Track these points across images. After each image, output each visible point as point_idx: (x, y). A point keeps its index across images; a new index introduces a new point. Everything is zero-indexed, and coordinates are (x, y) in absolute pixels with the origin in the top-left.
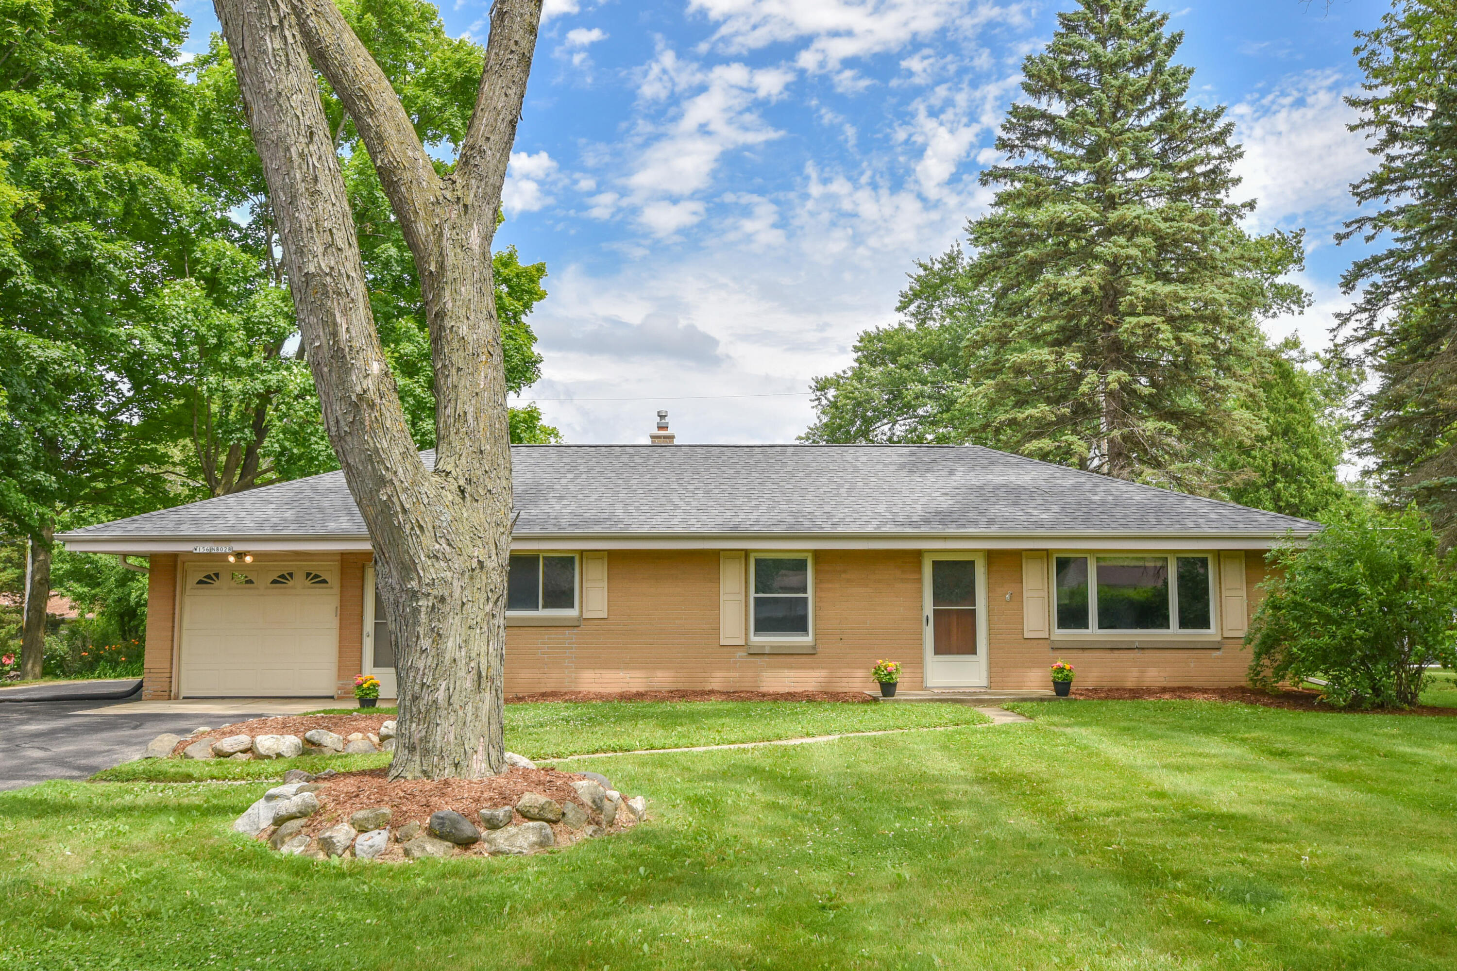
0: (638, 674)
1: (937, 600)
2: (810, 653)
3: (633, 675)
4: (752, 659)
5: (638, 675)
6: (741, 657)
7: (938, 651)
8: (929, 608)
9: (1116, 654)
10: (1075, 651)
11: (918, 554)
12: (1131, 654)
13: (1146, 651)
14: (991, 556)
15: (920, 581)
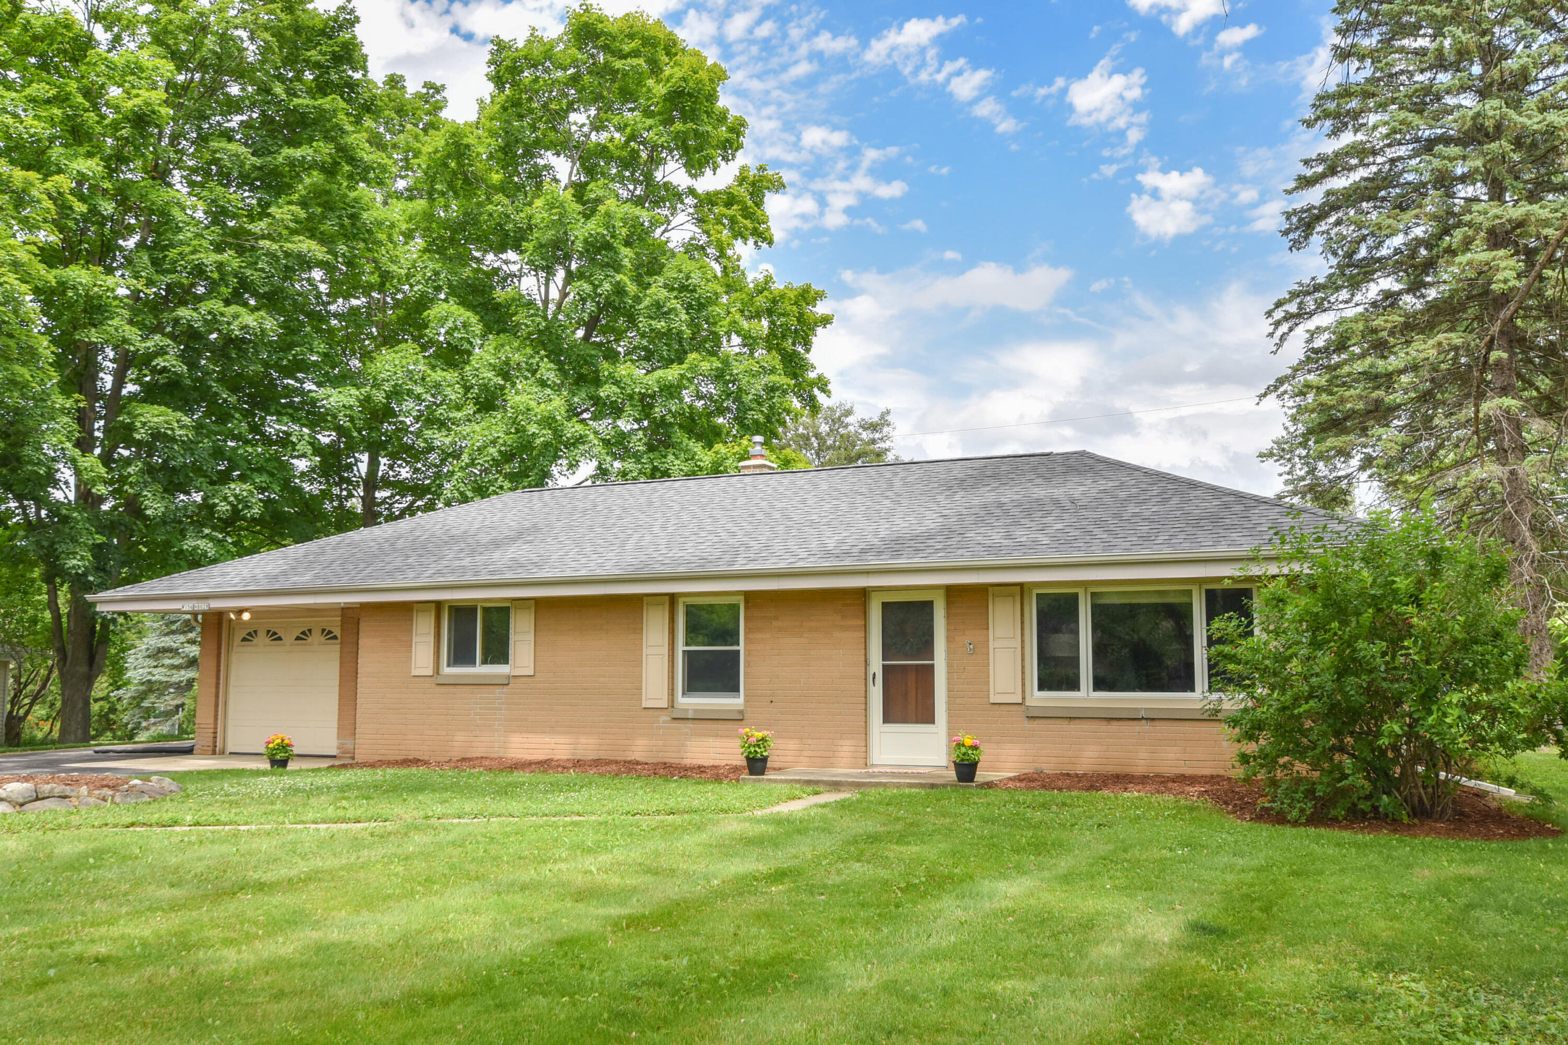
0: (563, 739)
1: (886, 654)
2: (739, 718)
3: (558, 741)
4: (676, 725)
5: (562, 741)
6: (664, 722)
7: (887, 719)
8: (876, 664)
9: (1115, 726)
10: (1057, 721)
11: (863, 594)
12: (1137, 727)
13: (1157, 723)
14: (952, 592)
15: (865, 628)
